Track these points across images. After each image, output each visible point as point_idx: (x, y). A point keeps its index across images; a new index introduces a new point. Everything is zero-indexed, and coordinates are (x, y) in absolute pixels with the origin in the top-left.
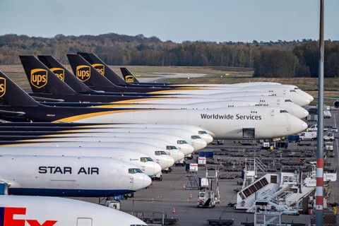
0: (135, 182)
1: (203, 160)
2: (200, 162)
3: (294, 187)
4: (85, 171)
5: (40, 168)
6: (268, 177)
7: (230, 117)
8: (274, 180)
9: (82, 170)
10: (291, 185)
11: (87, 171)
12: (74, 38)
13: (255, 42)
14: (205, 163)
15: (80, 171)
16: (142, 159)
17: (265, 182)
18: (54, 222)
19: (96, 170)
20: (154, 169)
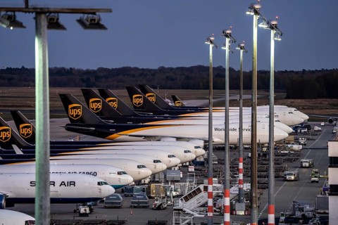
0: (102, 192)
3: (220, 194)
4: (65, 184)
5: (31, 183)
6: (201, 187)
7: (234, 130)
8: (206, 188)
9: (63, 184)
10: (218, 193)
11: (66, 184)
12: (171, 69)
13: (304, 70)
14: (193, 170)
15: (61, 184)
16: (119, 173)
17: (199, 190)
19: (73, 183)
20: (128, 180)
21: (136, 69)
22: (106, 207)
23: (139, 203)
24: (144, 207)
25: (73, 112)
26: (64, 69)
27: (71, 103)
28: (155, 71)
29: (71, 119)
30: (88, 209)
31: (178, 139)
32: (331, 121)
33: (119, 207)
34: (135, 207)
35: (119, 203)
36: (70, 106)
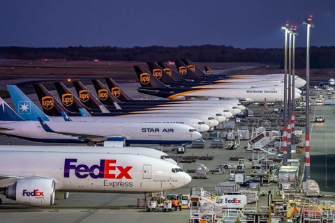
0: (193, 136)
1: (238, 120)
2: (237, 121)
5: (142, 129)
6: (264, 133)
7: (261, 92)
8: (267, 135)
9: (165, 130)
10: (277, 137)
11: (167, 131)
12: (187, 47)
16: (199, 123)
17: (262, 136)
18: (131, 167)
19: (172, 130)
20: (206, 127)
21: (162, 47)
22: (193, 148)
23: (216, 144)
24: (220, 148)
25: (144, 79)
26: (109, 47)
27: (142, 73)
28: (176, 49)
29: (142, 84)
30: (183, 149)
31: (220, 98)
32: (321, 85)
33: (202, 148)
34: (214, 147)
35: (203, 145)
36: (141, 75)
